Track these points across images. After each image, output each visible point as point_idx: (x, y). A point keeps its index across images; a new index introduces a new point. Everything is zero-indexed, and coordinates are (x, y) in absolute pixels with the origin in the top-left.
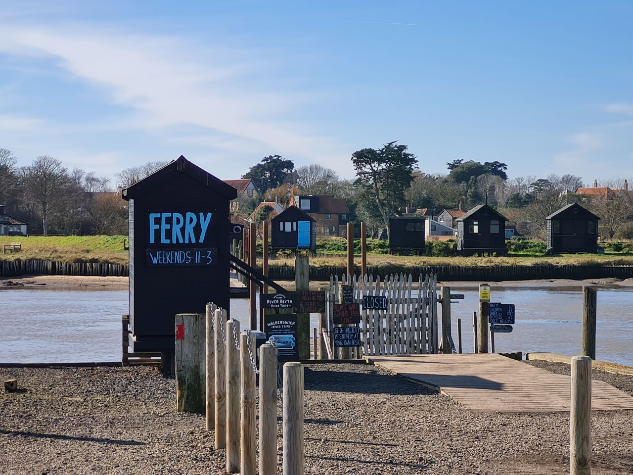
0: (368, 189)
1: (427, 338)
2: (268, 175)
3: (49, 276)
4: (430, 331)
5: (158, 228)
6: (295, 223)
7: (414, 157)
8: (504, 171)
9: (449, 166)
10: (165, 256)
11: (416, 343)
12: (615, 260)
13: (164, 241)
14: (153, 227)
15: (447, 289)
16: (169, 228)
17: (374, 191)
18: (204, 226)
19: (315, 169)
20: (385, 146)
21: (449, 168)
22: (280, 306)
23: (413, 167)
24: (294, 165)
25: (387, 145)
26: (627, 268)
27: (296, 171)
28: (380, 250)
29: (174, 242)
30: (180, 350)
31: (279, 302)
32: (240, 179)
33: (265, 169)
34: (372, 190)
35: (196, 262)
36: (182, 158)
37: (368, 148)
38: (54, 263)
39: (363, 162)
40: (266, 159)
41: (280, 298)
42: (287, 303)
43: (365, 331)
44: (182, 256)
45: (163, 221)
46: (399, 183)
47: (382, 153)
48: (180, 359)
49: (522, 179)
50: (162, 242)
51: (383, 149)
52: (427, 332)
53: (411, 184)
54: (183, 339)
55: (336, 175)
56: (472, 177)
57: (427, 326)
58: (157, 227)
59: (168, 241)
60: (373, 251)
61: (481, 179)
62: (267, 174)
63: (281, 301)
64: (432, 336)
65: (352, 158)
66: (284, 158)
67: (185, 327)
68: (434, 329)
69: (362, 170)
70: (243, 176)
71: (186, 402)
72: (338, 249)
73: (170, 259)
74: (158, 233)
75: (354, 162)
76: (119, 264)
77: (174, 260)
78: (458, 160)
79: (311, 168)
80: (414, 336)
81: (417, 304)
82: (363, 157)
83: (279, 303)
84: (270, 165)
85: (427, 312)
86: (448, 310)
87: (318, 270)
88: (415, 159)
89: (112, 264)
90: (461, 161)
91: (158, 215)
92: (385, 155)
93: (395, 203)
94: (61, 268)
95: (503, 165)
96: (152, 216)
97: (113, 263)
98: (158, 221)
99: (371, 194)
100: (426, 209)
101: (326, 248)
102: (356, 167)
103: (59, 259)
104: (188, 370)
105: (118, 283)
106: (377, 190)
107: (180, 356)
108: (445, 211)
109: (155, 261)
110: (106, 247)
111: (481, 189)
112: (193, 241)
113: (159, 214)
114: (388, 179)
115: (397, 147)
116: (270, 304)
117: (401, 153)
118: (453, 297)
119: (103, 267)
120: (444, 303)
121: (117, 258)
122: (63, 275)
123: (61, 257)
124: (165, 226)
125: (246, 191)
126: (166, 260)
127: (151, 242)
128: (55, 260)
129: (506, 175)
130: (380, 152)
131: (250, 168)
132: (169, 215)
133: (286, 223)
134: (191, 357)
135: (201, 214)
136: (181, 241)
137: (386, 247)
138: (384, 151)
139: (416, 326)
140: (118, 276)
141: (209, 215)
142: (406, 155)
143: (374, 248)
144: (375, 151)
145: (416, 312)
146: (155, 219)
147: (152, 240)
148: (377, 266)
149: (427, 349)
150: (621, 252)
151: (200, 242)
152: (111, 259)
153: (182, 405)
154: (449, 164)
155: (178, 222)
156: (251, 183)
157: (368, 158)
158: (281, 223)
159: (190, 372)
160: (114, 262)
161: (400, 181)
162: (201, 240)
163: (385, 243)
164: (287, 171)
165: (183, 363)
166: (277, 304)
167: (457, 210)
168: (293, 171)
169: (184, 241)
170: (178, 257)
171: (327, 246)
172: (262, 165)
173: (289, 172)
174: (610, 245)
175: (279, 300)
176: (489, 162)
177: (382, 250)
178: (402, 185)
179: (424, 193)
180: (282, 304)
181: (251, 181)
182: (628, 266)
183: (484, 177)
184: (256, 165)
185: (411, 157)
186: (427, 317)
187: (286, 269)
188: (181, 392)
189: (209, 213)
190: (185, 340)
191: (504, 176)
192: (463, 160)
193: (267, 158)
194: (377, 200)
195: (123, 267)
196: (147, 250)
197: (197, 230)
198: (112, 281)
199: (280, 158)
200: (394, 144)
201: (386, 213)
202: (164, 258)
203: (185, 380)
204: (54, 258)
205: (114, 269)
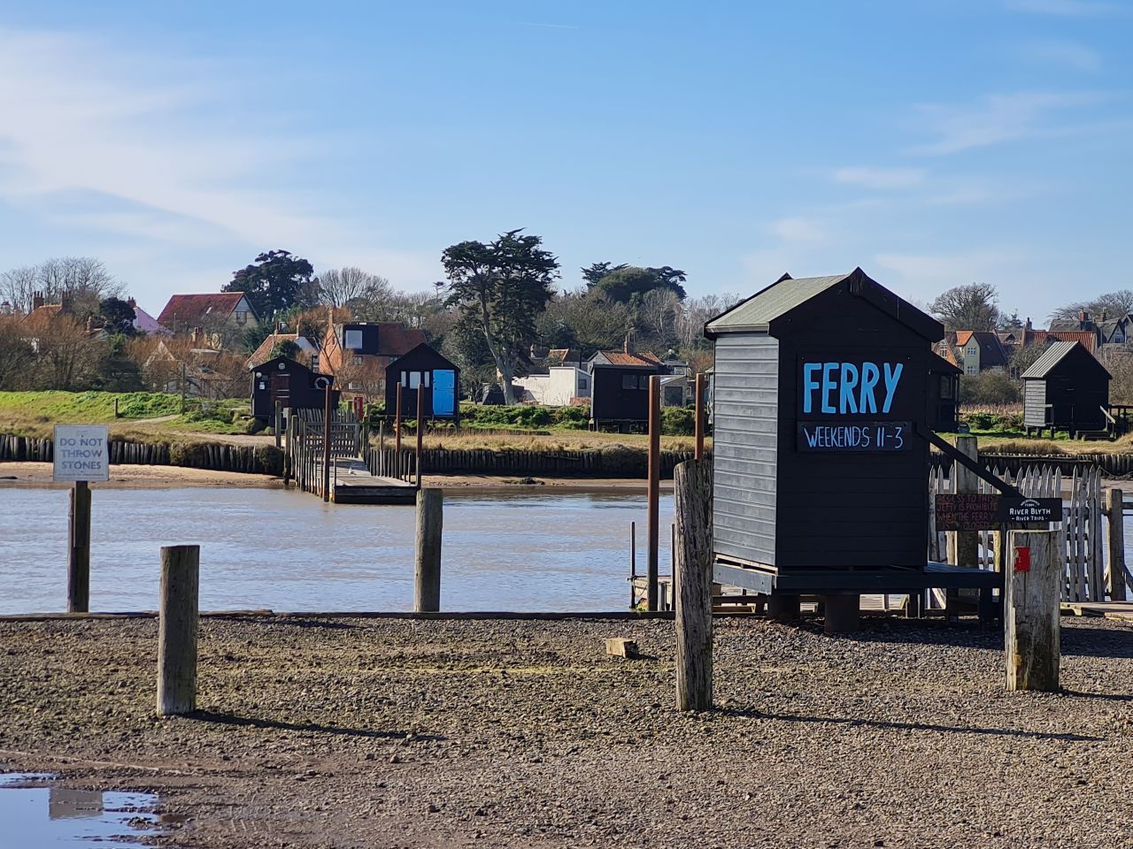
0: (470, 314)
1: (1086, 575)
2: (267, 284)
3: (14, 464)
4: (1092, 562)
5: (818, 387)
6: (427, 374)
7: (553, 258)
8: (681, 284)
9: (584, 275)
10: (829, 435)
11: (1068, 583)
12: (1002, 445)
13: (827, 409)
14: (809, 385)
15: (1118, 492)
16: (835, 388)
17: (480, 317)
18: (891, 385)
19: (351, 277)
20: (502, 238)
21: (584, 278)
22: (1030, 518)
23: (550, 276)
24: (314, 268)
25: (505, 235)
26: (1024, 458)
27: (316, 279)
28: (571, 422)
29: (843, 411)
30: (1022, 588)
31: (1030, 511)
32: (220, 293)
33: (262, 275)
34: (477, 315)
35: (878, 445)
36: (858, 272)
37: (470, 241)
38: (21, 441)
39: (461, 265)
40: (263, 257)
41: (1030, 505)
42: (1041, 515)
43: (987, 563)
44: (856, 434)
45: (826, 375)
46: (526, 303)
47: (497, 249)
48: (1022, 604)
49: (714, 299)
50: (823, 411)
51: (498, 243)
52: (1086, 564)
53: (546, 305)
54: (1028, 571)
55: (389, 287)
56: (633, 294)
57: (1086, 554)
58: (816, 385)
59: (833, 410)
60: (559, 425)
61: (649, 298)
62: (265, 285)
63: (1033, 510)
64: (1095, 572)
65: (444, 258)
66: (296, 255)
67: (1032, 551)
68: (1097, 559)
69: (460, 278)
70: (226, 288)
71: (1032, 674)
72: (498, 420)
73: (837, 441)
74: (817, 395)
75: (446, 266)
76: (142, 443)
77: (842, 441)
78: (601, 264)
79: (345, 275)
80: (1065, 571)
81: (1069, 518)
82: (460, 256)
83: (1029, 515)
84: (271, 266)
85: (1087, 531)
86: (1120, 529)
87: (496, 458)
88: (555, 262)
89: (130, 442)
90: (606, 265)
91: (818, 366)
92: (501, 253)
93: (518, 339)
94: (36, 449)
95: (679, 273)
96: (808, 368)
97: (133, 441)
98: (817, 376)
99: (476, 321)
100: (567, 350)
101: (476, 419)
102: (449, 275)
103: (31, 432)
104: (1037, 622)
105: (146, 477)
106: (487, 315)
107: (1022, 600)
108: (600, 354)
109: (812, 443)
110: (80, 412)
111: (651, 316)
112: (874, 410)
113: (820, 364)
114: (505, 296)
115: (523, 240)
116: (1015, 516)
117: (529, 250)
118: (1126, 506)
119: (114, 448)
120: (1113, 517)
121: (138, 433)
122: (39, 461)
123: (35, 430)
124: (828, 385)
125: (234, 315)
126: (829, 440)
127: (805, 411)
128: (22, 434)
129: (683, 291)
130: (493, 248)
131: (234, 273)
132: (835, 366)
133: (412, 374)
134: (1041, 601)
135: (887, 366)
136: (854, 410)
137: (582, 417)
138: (500, 245)
139: (1069, 554)
140: (141, 463)
141: (899, 367)
142: (538, 254)
143: (561, 418)
144: (484, 247)
145: (1069, 530)
146: (813, 372)
147: (808, 408)
148: (600, 451)
149: (1087, 592)
150: (990, 431)
151: (884, 411)
152: (128, 433)
153: (1023, 680)
154: (586, 271)
155: (850, 379)
156: (243, 300)
157: (471, 257)
158: (404, 374)
159: (1039, 625)
160: (134, 439)
161: (527, 301)
162: (886, 409)
163: (580, 411)
164: (301, 279)
165: (1027, 610)
166: (1026, 516)
167: (621, 353)
168: (311, 279)
169: (858, 408)
170: (849, 436)
171: (479, 415)
172: (257, 268)
173: (304, 280)
174: (971, 418)
175: (1029, 508)
176: (654, 267)
177: (575, 422)
178: (531, 306)
179: (561, 323)
180: (1035, 515)
181: (244, 296)
182: (1025, 455)
183: (656, 295)
184: (244, 267)
185: (548, 258)
186: (1086, 539)
187: (442, 456)
188: (1022, 658)
189: (898, 364)
190: (1032, 573)
191: (681, 293)
192: (609, 263)
193: (266, 255)
194: (486, 334)
195: (150, 448)
196: (800, 424)
197: (880, 391)
198: (133, 473)
199: (288, 256)
200: (518, 235)
201: (501, 357)
202: (826, 438)
203: (1030, 639)
204: (20, 430)
205: (133, 451)
